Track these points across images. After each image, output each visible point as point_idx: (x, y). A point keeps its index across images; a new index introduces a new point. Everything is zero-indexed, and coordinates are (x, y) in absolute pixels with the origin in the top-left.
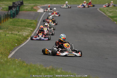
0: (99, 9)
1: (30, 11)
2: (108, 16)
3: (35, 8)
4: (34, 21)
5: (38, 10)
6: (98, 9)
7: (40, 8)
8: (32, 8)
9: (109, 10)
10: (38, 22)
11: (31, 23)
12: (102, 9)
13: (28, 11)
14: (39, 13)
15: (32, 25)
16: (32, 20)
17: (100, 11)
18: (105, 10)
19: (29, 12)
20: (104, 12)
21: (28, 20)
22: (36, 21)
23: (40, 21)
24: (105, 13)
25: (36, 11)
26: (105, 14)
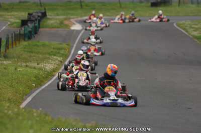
1: (58, 28)
3: (66, 22)
4: (64, 45)
5: (72, 26)
6: (175, 25)
7: (75, 23)
8: (62, 23)
9: (193, 26)
10: (73, 47)
11: (60, 49)
12: (181, 24)
13: (55, 27)
14: (74, 30)
15: (62, 52)
16: (61, 44)
17: (178, 27)
18: (186, 26)
19: (56, 29)
20: (184, 29)
21: (55, 44)
22: (68, 45)
23: (75, 45)
24: (187, 31)
25: (68, 26)
26: (187, 33)
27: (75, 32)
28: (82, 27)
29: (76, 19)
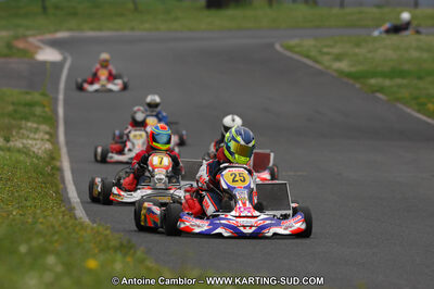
0: (282, 46)
2: (335, 74)
4: (36, 97)
5: (36, 53)
6: (278, 47)
7: (42, 46)
8: (9, 46)
9: (325, 50)
10: (56, 100)
11: (31, 105)
15: (38, 110)
16: (27, 93)
17: (289, 54)
18: (309, 51)
22: (44, 95)
23: (61, 97)
24: (316, 61)
25: (27, 54)
26: (317, 66)
27: (48, 66)
28: (62, 54)
29: (39, 37)
